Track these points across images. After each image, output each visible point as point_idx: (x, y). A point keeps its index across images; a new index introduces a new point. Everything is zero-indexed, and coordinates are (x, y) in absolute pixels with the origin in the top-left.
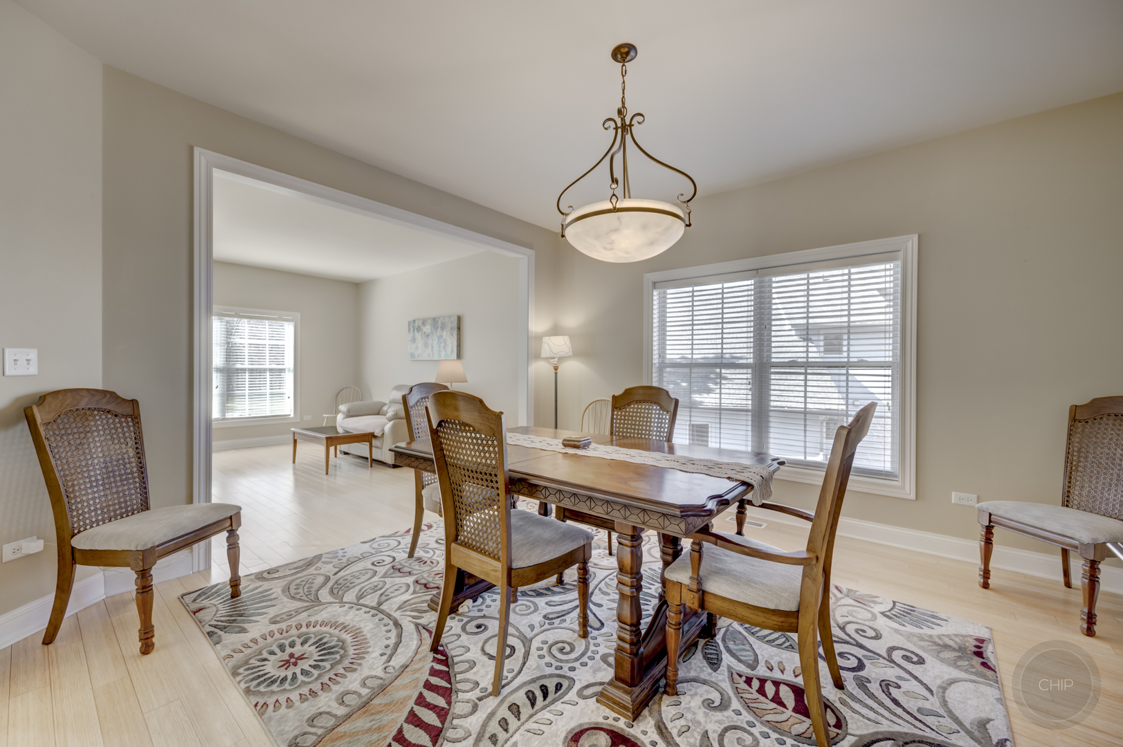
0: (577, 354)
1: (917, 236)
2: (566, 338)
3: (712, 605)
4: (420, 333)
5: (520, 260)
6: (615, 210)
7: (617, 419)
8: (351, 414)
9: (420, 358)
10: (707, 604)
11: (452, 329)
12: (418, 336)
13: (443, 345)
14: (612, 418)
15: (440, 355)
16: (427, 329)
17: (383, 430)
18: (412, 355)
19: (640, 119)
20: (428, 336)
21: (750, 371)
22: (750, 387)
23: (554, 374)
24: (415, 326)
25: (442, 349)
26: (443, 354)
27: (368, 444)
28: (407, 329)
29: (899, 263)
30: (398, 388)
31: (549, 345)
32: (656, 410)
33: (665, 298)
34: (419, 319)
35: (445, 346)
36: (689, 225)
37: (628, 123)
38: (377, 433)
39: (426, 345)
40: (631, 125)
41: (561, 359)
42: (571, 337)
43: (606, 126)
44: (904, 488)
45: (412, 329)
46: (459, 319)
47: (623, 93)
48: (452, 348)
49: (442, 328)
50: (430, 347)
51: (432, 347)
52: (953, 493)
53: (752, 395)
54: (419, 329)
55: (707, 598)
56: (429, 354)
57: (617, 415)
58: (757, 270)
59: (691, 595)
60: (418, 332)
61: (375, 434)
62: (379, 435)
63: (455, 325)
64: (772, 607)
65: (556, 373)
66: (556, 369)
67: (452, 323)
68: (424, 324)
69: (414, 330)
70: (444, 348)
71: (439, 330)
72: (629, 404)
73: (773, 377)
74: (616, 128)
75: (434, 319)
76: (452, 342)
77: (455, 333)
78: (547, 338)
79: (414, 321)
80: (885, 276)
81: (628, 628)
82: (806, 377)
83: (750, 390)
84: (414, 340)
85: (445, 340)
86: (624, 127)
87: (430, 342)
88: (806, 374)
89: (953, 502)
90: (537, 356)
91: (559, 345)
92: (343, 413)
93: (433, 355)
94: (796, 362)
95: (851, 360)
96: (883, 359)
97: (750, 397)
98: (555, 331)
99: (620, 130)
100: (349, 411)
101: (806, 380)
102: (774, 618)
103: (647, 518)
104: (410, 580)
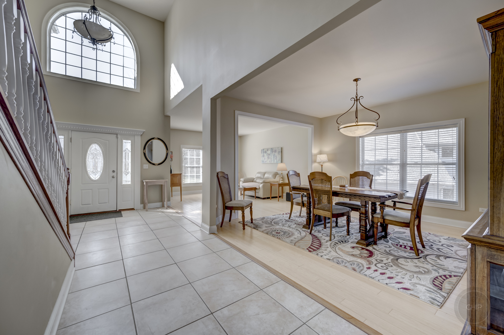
0: (330, 161)
1: (464, 119)
2: (326, 155)
3: (386, 222)
4: (266, 154)
5: (309, 129)
6: (357, 125)
7: (352, 181)
8: (245, 181)
9: (266, 162)
10: (385, 222)
11: (279, 152)
12: (265, 155)
13: (275, 158)
14: (350, 181)
15: (274, 161)
16: (269, 152)
17: (259, 187)
18: (263, 161)
19: (362, 98)
20: (269, 154)
21: (399, 166)
22: (399, 171)
23: (321, 168)
24: (264, 151)
25: (275, 159)
26: (275, 161)
27: (254, 191)
28: (261, 152)
29: (457, 128)
30: (259, 173)
31: (320, 158)
32: (365, 178)
33: (364, 140)
34: (266, 149)
35: (276, 158)
36: (378, 126)
37: (358, 99)
38: (257, 187)
39: (268, 158)
40: (359, 100)
41: (324, 162)
42: (327, 154)
43: (352, 99)
44: (460, 207)
45: (263, 152)
46: (282, 148)
47: (357, 91)
48: (279, 159)
49: (275, 152)
50: (270, 159)
51: (271, 159)
52: (480, 208)
53: (400, 174)
54: (266, 152)
55: (385, 220)
56: (270, 161)
57: (352, 180)
58: (401, 131)
59: (381, 219)
60: (265, 153)
61: (257, 188)
62: (258, 188)
63: (280, 151)
64: (402, 221)
65: (322, 167)
66: (322, 166)
67: (279, 150)
68: (267, 150)
69: (264, 153)
70: (276, 159)
71: (274, 152)
72: (356, 177)
73: (408, 168)
74: (355, 100)
75: (272, 149)
76: (279, 157)
77: (280, 153)
78: (319, 155)
79: (264, 149)
80: (452, 133)
81: (364, 227)
82: (421, 168)
83: (399, 173)
84: (263, 156)
85: (276, 156)
86: (357, 100)
87: (270, 157)
88: (421, 167)
89: (480, 211)
90: (315, 162)
91: (323, 157)
92: (242, 181)
93: (271, 161)
94: (417, 163)
95: (439, 162)
96: (452, 162)
97: (399, 175)
98: (321, 153)
99: (356, 101)
100: (244, 181)
101: (421, 169)
102: (403, 224)
103: (370, 199)
104: (294, 223)
